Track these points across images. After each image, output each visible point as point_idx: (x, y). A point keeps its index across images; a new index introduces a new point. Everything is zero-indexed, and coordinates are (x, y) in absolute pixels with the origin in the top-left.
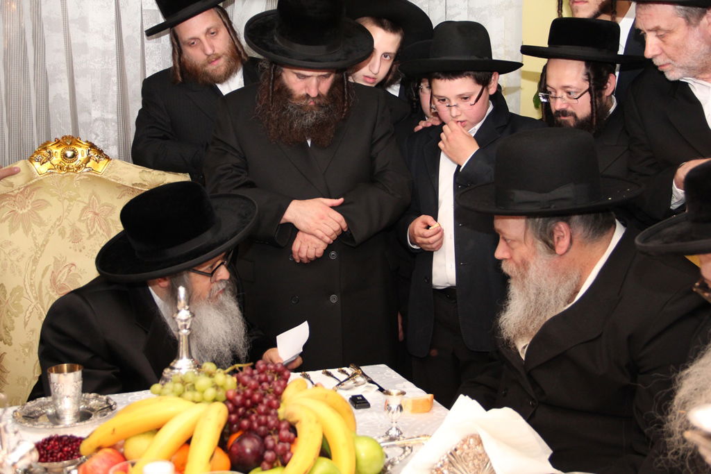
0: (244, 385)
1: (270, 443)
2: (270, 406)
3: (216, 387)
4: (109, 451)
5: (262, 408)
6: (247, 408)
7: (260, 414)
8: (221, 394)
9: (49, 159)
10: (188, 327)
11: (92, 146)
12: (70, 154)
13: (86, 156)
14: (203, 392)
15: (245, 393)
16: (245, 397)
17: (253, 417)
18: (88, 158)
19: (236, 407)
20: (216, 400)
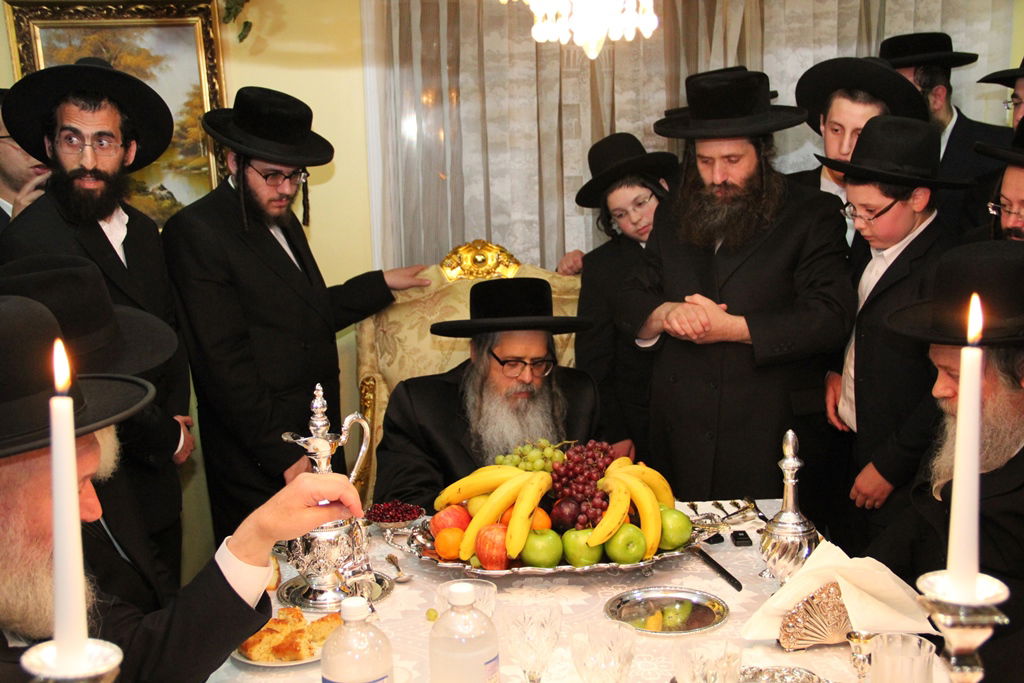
1: (584, 508)
2: (590, 478)
4: (455, 507)
5: (581, 479)
6: (569, 478)
7: (579, 483)
8: (549, 464)
9: (459, 264)
11: (503, 250)
12: (479, 258)
13: (495, 261)
14: (533, 462)
15: (568, 465)
16: (568, 469)
17: (574, 486)
18: (498, 263)
19: (560, 477)
20: (544, 470)
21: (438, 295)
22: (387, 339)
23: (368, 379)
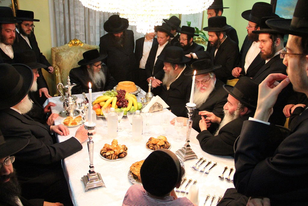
0: (119, 94)
1: (124, 104)
4: (97, 104)
5: (122, 98)
18: (79, 43)
19: (118, 98)
20: (115, 96)
22: (59, 59)
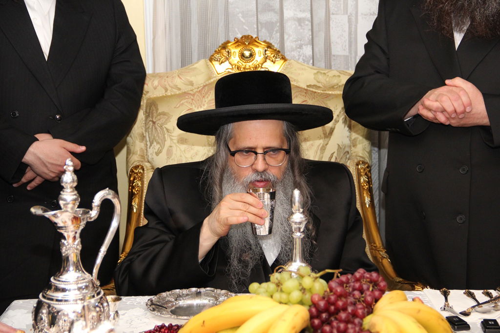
2: (354, 315)
3: (303, 290)
5: (343, 315)
6: (331, 314)
8: (308, 297)
9: (227, 59)
10: (302, 230)
11: (269, 46)
12: (247, 53)
13: (262, 56)
14: (289, 294)
15: (329, 299)
16: (329, 303)
17: (335, 324)
18: (266, 58)
19: (320, 312)
20: (301, 303)
21: (206, 88)
22: (156, 128)
23: (136, 167)
